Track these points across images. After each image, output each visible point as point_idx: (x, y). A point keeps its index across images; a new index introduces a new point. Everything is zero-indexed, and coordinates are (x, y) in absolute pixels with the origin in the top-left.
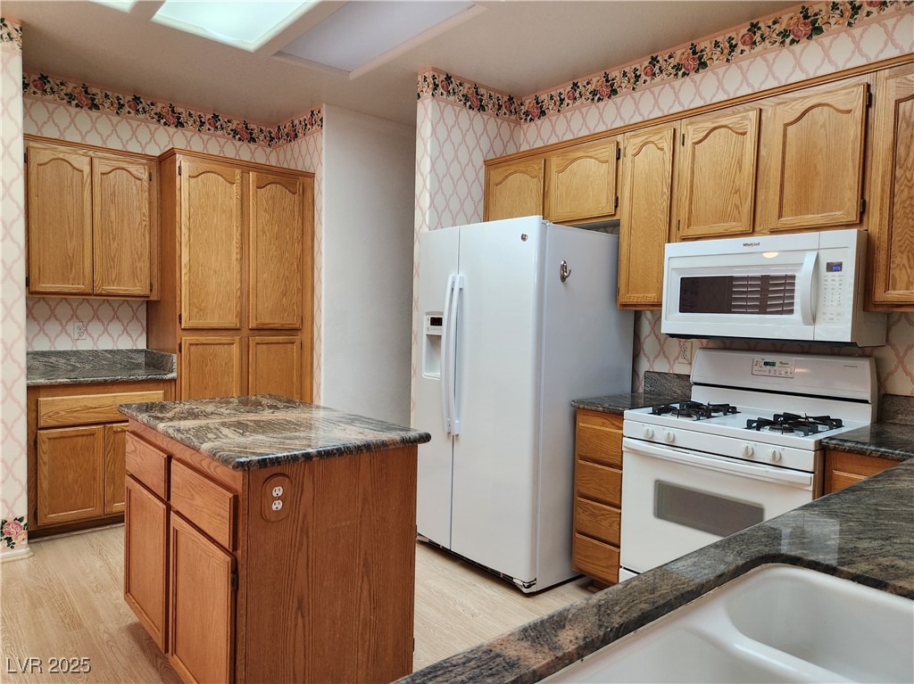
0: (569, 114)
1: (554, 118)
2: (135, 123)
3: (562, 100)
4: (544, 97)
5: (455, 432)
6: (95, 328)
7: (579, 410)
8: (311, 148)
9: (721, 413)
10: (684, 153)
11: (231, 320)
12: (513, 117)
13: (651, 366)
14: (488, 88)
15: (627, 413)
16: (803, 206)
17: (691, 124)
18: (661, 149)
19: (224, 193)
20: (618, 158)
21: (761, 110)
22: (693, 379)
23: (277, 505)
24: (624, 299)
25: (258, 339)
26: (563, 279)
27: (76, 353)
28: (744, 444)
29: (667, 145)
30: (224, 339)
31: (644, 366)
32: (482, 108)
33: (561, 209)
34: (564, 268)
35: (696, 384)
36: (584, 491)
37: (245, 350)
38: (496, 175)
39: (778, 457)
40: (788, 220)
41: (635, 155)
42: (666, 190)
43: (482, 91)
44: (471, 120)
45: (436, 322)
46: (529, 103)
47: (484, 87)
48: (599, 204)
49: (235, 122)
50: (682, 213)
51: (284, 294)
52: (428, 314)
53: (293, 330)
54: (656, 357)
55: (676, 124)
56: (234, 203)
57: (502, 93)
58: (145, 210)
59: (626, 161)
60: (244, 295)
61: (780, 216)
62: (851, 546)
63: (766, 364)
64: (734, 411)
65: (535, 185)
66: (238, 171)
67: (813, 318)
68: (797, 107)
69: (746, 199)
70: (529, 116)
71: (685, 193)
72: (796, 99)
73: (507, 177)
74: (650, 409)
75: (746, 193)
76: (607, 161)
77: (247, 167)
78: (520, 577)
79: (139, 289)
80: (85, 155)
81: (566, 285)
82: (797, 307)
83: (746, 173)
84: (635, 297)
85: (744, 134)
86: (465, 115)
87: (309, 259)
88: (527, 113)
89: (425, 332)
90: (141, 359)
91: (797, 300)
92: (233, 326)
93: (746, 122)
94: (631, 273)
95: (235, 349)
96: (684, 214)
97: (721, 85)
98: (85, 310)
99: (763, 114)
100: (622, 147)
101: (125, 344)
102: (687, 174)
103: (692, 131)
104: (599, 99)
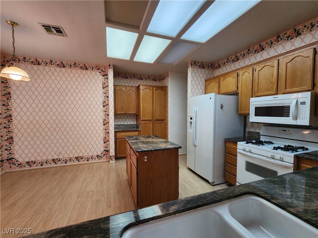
0: (226, 66)
1: (223, 68)
2: (134, 80)
3: (225, 63)
4: (220, 63)
5: (195, 145)
6: (127, 120)
7: (227, 141)
8: (167, 81)
9: (268, 144)
10: (256, 74)
11: (151, 118)
12: (212, 69)
13: (249, 130)
14: (205, 63)
15: (238, 143)
16: (293, 86)
17: (257, 66)
18: (249, 73)
19: (149, 92)
20: (238, 77)
21: (279, 60)
22: (261, 134)
23: (146, 160)
24: (239, 113)
25: (156, 122)
26: (222, 108)
27: (124, 125)
28: (271, 154)
29: (251, 72)
30: (149, 122)
31: (248, 130)
32: (204, 68)
33: (223, 90)
34: (222, 105)
35: (262, 135)
36: (227, 161)
37: (153, 124)
38: (207, 83)
39: (282, 158)
40: (288, 90)
41: (242, 75)
42: (251, 84)
43: (204, 64)
44: (201, 71)
45: (191, 119)
46: (216, 65)
47: (204, 63)
48: (233, 88)
49: (153, 77)
50: (255, 89)
51: (161, 112)
52: (190, 117)
53: (163, 120)
54: (251, 127)
55: (254, 66)
56: (151, 94)
57: (209, 64)
58: (135, 97)
59: (240, 77)
60: (153, 113)
61: (286, 89)
62: (281, 193)
63: (283, 130)
64: (272, 143)
65: (217, 85)
66: (152, 88)
67: (296, 118)
68: (291, 57)
69: (275, 85)
70: (217, 68)
71: (256, 84)
72: (290, 56)
73: (210, 83)
74: (245, 142)
75: (275, 83)
76: (235, 78)
77: (153, 87)
78: (210, 181)
79: (134, 113)
80: (125, 88)
81: (222, 110)
82: (291, 115)
83: (274, 78)
84: (243, 112)
85: (274, 67)
86: (199, 70)
87: (167, 104)
88: (216, 67)
89: (189, 121)
90: (135, 126)
91: (291, 113)
92: (151, 119)
93: (274, 64)
94: (242, 106)
95: (151, 124)
96: (256, 90)
97: (268, 54)
98: (126, 117)
99: (280, 61)
100: (239, 74)
101: (132, 123)
102: (257, 79)
103: (258, 68)
104: (234, 62)
